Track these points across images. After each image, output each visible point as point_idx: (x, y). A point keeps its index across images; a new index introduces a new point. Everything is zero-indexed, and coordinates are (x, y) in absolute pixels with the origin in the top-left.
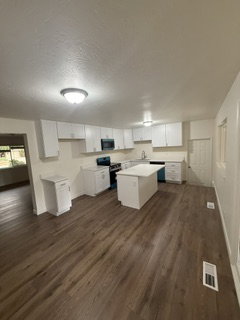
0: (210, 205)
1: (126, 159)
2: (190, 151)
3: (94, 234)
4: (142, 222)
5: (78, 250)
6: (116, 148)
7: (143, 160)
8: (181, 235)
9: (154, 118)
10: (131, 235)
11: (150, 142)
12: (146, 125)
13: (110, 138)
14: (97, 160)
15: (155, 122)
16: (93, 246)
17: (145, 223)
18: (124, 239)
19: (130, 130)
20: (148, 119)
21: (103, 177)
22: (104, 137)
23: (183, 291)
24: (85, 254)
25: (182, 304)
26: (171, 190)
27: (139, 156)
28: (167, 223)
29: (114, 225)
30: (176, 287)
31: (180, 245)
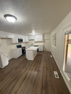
0: (51, 56)
1: (26, 45)
2: (44, 42)
3: (20, 72)
4: (35, 64)
5: (15, 79)
6: (23, 42)
7: (32, 45)
8: (47, 65)
9: (35, 32)
10: (33, 69)
11: (34, 40)
12: (33, 34)
13: (21, 38)
14: (17, 46)
15: (36, 34)
16: (21, 76)
17: (36, 64)
18: (31, 70)
19: (28, 36)
20: (34, 33)
21: (20, 51)
22: (19, 38)
23: (51, 81)
24: (18, 80)
25: (52, 85)
26: (41, 53)
27: (31, 44)
28: (42, 63)
29: (27, 67)
30: (50, 81)
31: (47, 68)
